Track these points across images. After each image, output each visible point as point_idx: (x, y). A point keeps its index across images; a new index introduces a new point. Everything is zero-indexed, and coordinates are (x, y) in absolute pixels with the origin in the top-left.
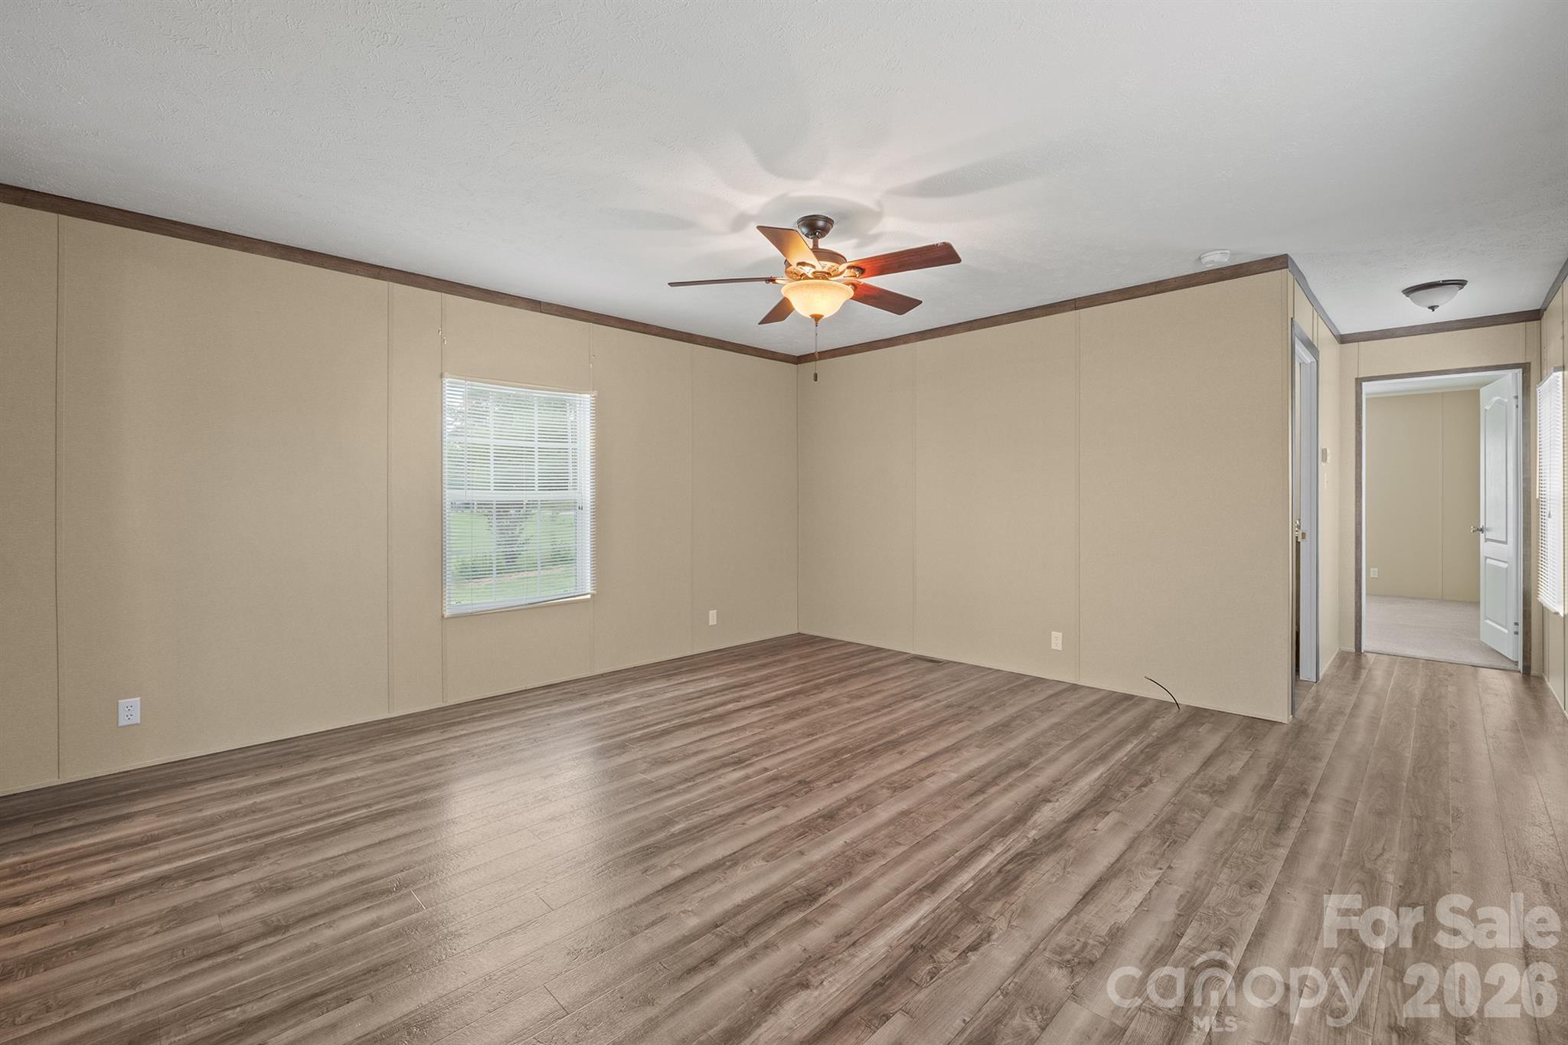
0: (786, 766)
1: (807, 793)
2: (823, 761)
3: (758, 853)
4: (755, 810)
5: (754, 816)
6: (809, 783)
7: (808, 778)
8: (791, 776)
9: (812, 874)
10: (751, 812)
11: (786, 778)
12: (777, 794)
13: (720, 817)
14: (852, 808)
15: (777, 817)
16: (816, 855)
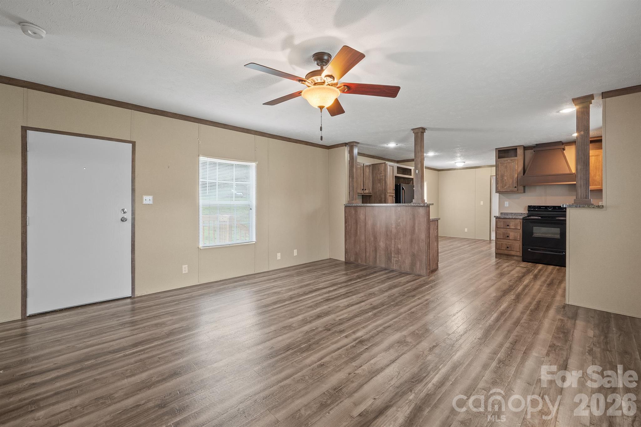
0: (336, 339)
1: (327, 325)
2: (317, 342)
3: (342, 307)
4: (346, 319)
5: (346, 317)
6: (326, 330)
7: (326, 332)
8: (333, 333)
9: (327, 303)
10: (348, 318)
11: (336, 332)
12: (339, 325)
13: (358, 317)
14: (310, 319)
15: (338, 316)
16: (325, 307)
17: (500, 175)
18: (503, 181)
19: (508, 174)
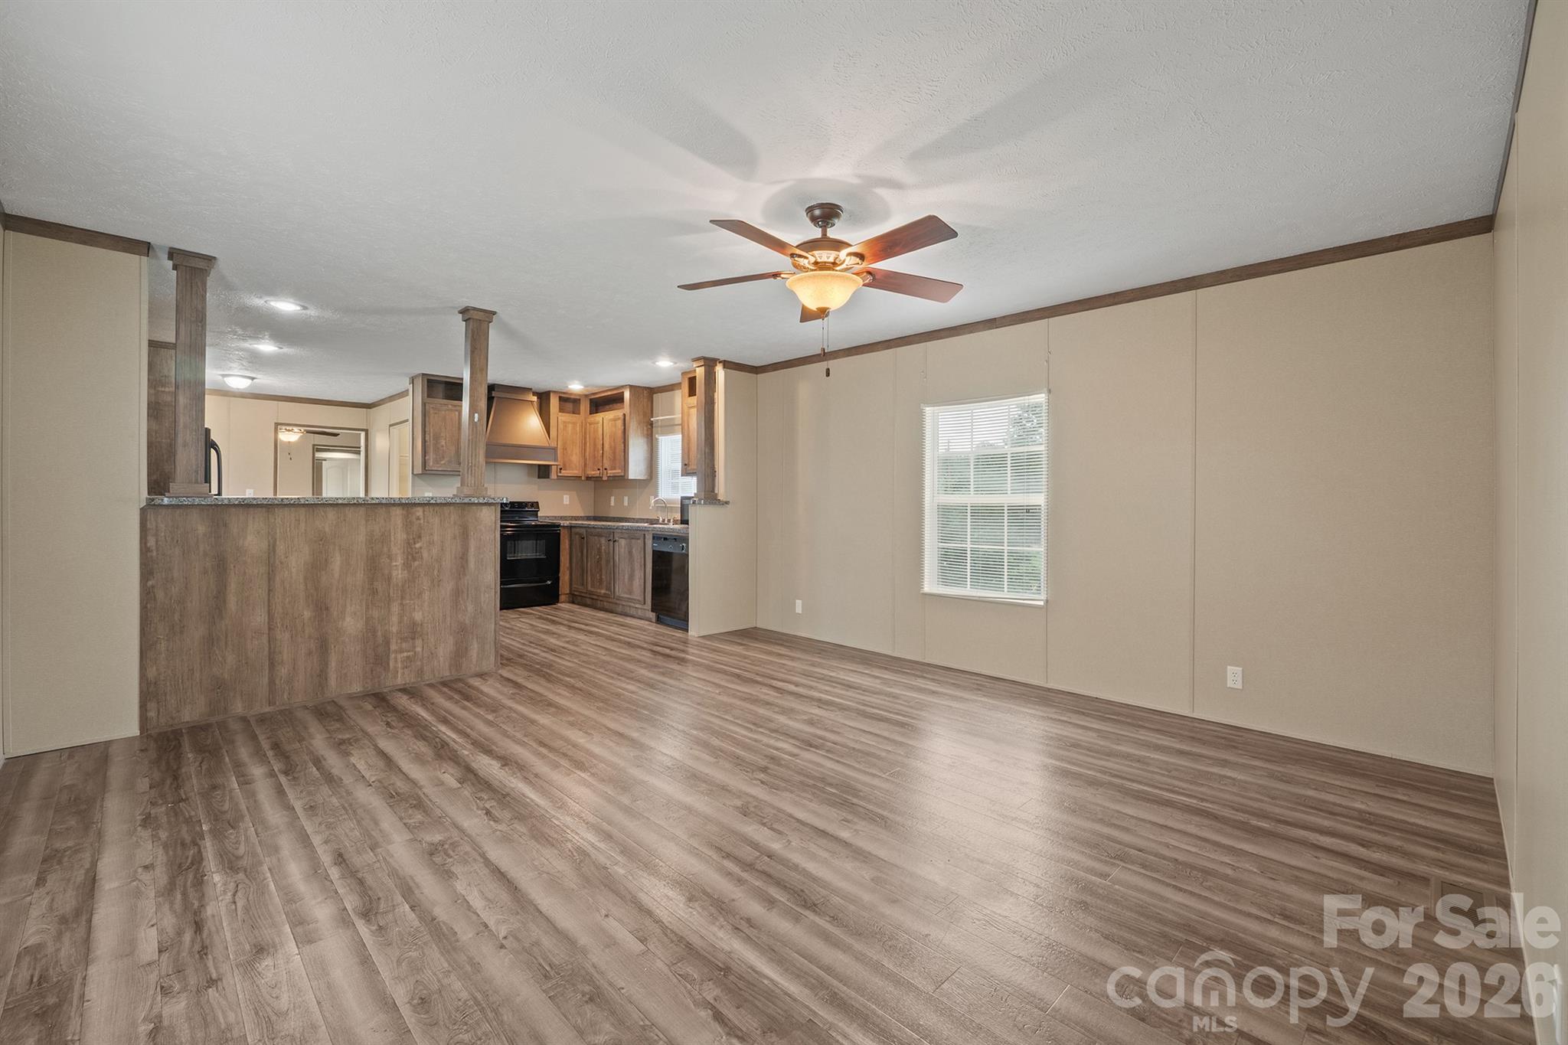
17: (432, 435)
18: (438, 448)
19: (448, 436)
